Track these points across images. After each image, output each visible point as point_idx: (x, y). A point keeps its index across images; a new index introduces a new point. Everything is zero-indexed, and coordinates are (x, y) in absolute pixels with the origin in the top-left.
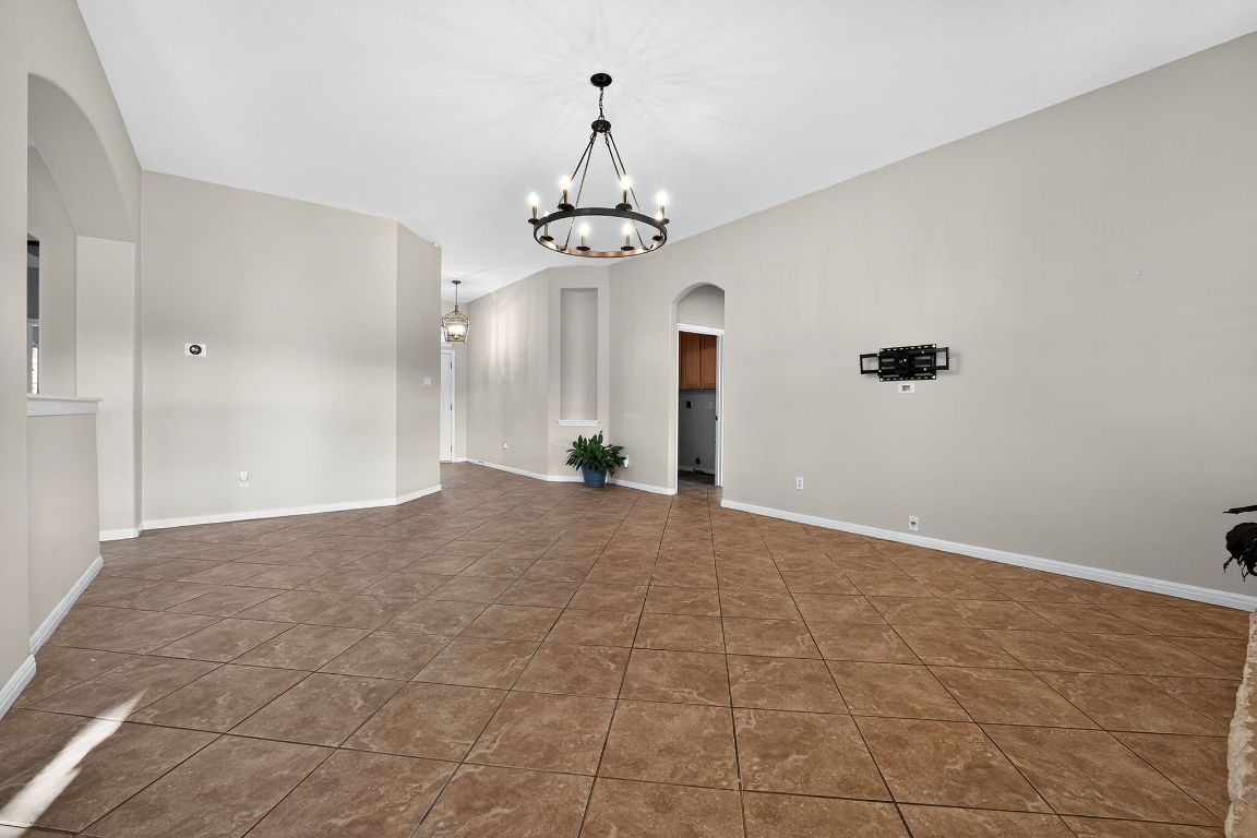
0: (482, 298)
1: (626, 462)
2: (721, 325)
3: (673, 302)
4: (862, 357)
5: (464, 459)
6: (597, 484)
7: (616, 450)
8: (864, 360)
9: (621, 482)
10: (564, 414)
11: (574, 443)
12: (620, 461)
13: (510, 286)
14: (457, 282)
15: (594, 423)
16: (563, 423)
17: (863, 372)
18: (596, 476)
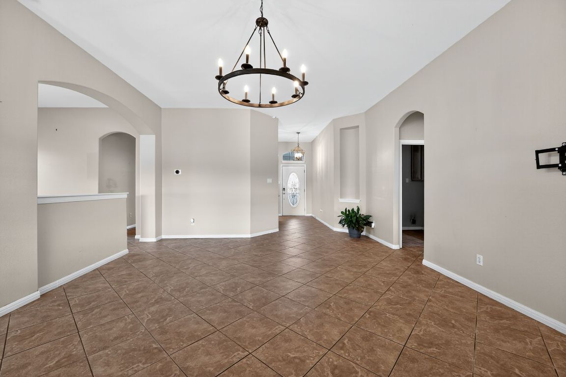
0: (315, 139)
1: (373, 225)
2: (422, 138)
3: (396, 127)
4: (538, 152)
5: (311, 215)
6: (355, 236)
7: (368, 217)
8: (540, 155)
9: (371, 236)
10: (342, 195)
11: (342, 212)
12: (369, 224)
13: (322, 132)
14: (298, 133)
15: (358, 201)
16: (341, 200)
17: (539, 167)
18: (355, 232)
